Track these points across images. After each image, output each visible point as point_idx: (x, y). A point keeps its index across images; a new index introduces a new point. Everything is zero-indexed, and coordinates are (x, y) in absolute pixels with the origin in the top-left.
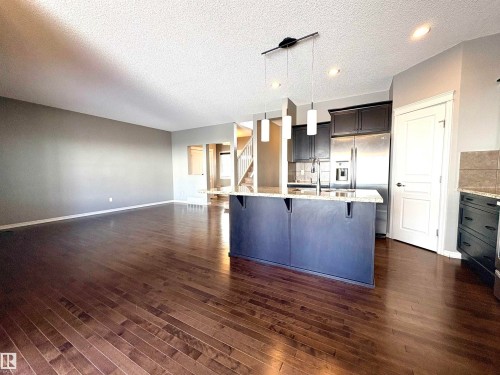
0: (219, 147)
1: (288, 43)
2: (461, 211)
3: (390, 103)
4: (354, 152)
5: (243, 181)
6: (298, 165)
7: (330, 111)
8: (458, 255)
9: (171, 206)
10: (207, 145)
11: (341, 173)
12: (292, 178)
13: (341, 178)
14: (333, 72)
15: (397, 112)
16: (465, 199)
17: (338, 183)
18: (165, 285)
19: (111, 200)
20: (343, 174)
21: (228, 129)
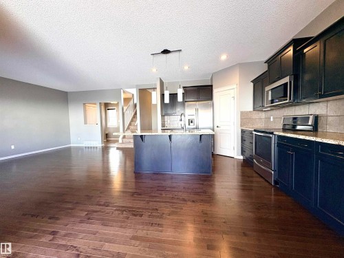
0: (106, 105)
1: (166, 52)
2: (242, 137)
3: (212, 86)
4: (197, 110)
5: (128, 128)
6: (166, 117)
7: (184, 87)
8: (241, 157)
9: (69, 149)
10: (100, 103)
11: (191, 121)
12: (163, 125)
13: (191, 124)
14: (186, 68)
15: (215, 91)
16: (243, 131)
17: (190, 127)
18: (101, 193)
19: (13, 147)
20: (192, 122)
21: (117, 92)
